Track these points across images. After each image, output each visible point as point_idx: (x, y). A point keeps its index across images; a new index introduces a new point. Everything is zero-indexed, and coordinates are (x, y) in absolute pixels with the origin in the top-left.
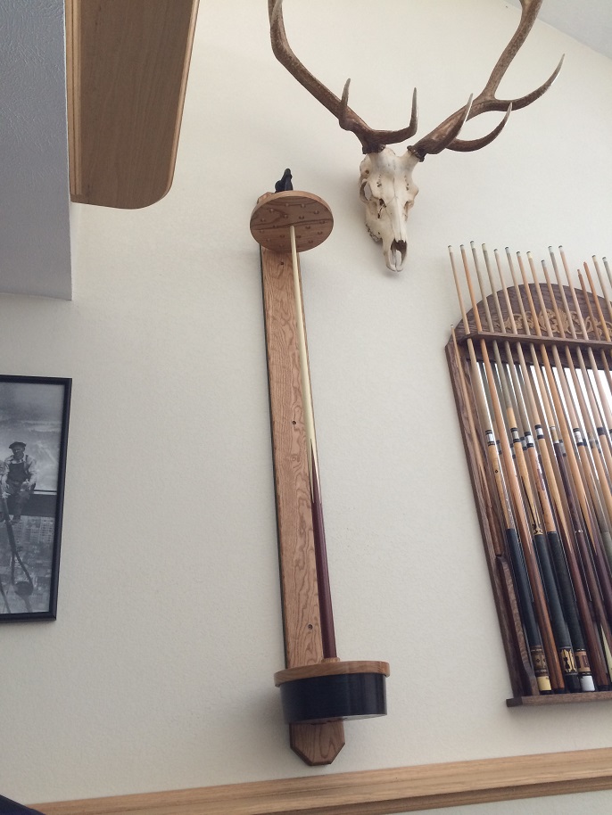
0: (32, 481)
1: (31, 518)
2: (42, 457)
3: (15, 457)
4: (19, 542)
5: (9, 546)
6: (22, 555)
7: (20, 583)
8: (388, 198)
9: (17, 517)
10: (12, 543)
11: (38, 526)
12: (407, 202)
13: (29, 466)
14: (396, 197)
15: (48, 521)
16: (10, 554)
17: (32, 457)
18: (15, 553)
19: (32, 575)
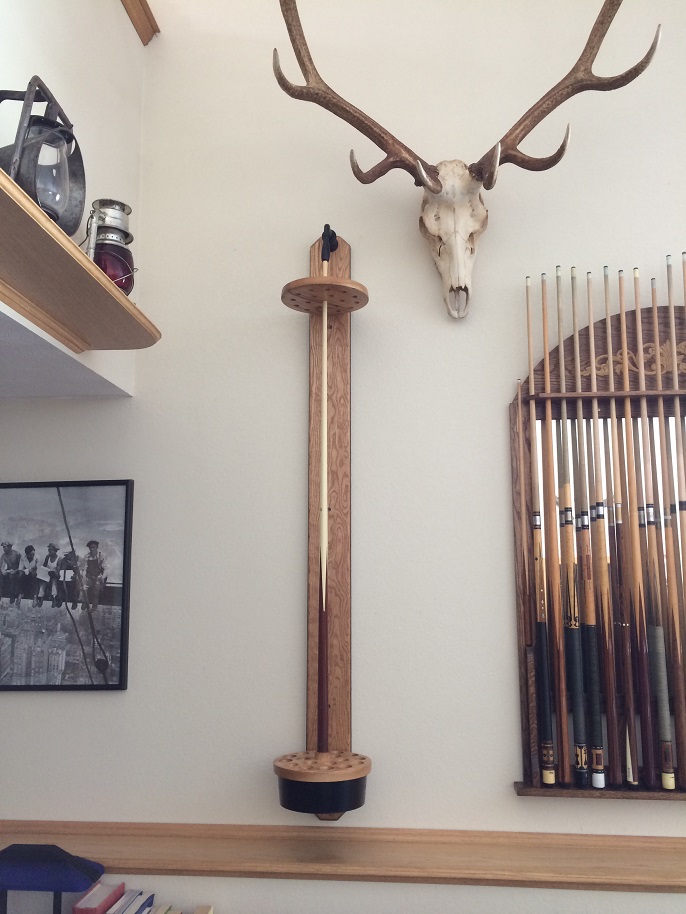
0: (104, 577)
1: (105, 607)
2: (111, 553)
3: (92, 554)
4: (98, 627)
5: (90, 631)
6: (100, 637)
7: (99, 660)
8: (446, 234)
9: (95, 606)
10: (93, 628)
11: (110, 613)
12: (471, 235)
13: (102, 562)
14: (455, 232)
15: (117, 609)
16: (91, 637)
17: (104, 554)
18: (95, 636)
19: (108, 654)
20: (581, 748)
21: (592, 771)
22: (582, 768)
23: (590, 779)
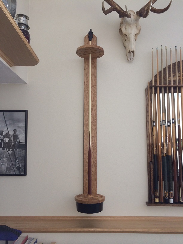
0: (19, 140)
1: (19, 150)
2: (21, 133)
4: (17, 156)
5: (14, 157)
6: (18, 159)
7: (18, 166)
8: (128, 34)
9: (16, 150)
11: (21, 152)
12: (136, 34)
13: (18, 136)
14: (131, 33)
15: (23, 151)
16: (15, 159)
17: (18, 133)
19: (20, 165)
20: (166, 192)
21: (170, 198)
22: (167, 197)
23: (169, 201)
